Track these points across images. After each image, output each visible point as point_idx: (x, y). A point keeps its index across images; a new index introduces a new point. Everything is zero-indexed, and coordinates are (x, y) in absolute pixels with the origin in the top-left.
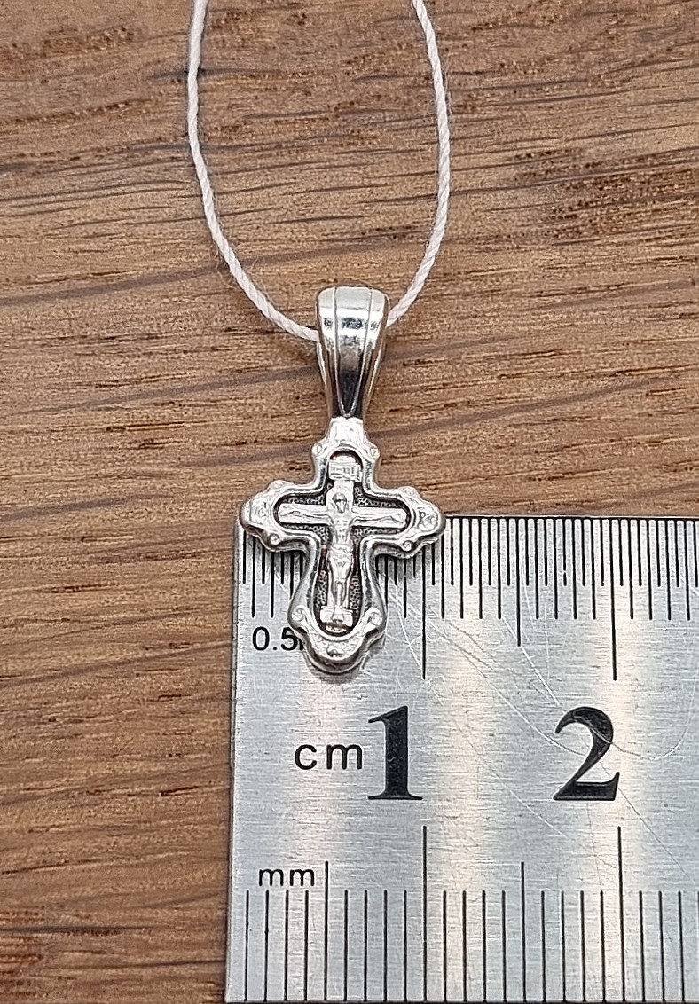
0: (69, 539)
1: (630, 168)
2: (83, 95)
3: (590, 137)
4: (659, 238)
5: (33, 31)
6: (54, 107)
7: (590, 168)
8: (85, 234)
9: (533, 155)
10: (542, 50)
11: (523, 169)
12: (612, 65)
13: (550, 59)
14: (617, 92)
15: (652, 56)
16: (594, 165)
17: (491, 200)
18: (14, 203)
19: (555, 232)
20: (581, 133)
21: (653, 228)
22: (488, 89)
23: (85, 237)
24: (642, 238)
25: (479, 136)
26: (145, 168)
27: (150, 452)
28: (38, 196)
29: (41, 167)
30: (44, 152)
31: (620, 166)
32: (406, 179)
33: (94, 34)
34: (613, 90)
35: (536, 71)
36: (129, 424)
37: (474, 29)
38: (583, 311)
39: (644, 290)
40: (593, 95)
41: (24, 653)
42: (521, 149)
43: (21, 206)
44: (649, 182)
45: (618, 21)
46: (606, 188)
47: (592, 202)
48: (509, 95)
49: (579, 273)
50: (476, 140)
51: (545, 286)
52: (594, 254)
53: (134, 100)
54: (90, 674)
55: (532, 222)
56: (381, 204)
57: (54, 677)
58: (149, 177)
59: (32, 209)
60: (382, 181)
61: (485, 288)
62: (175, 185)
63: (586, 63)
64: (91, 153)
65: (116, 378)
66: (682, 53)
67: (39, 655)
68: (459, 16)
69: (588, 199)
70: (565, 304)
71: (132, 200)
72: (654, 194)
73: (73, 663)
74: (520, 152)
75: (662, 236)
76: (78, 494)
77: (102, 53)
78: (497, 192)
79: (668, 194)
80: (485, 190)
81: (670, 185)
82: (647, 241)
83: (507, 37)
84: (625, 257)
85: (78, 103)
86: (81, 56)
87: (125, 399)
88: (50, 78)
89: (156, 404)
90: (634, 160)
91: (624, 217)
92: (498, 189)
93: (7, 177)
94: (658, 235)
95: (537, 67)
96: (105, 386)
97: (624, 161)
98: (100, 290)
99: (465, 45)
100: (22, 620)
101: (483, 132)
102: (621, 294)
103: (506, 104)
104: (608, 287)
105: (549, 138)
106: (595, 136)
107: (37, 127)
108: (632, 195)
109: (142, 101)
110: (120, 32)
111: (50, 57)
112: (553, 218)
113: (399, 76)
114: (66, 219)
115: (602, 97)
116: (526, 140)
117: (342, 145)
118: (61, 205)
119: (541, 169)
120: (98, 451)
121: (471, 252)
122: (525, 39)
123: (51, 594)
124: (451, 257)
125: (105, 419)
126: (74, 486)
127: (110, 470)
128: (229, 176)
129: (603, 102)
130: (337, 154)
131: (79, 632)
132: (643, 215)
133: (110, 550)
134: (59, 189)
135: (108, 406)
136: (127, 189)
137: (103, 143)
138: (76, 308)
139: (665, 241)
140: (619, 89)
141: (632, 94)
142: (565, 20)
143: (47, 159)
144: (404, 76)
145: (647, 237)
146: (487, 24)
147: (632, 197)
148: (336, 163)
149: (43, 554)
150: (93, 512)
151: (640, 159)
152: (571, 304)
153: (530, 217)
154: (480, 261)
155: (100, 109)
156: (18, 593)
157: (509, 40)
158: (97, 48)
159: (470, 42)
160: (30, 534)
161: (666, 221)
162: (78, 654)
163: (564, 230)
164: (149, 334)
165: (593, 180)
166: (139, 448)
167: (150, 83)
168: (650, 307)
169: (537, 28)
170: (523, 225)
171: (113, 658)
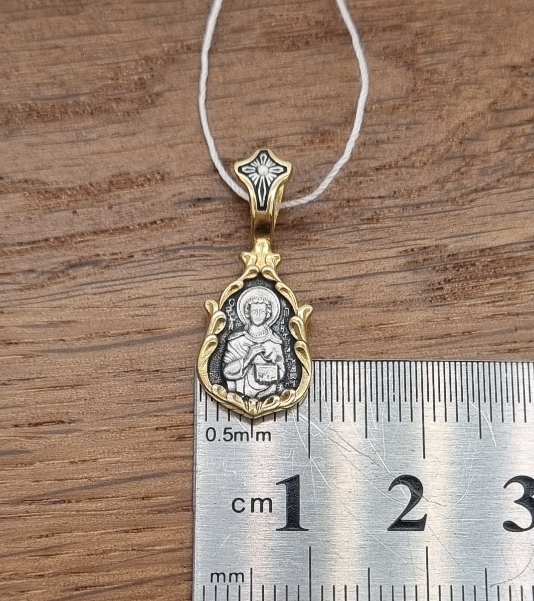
0: (135, 499)
1: (475, 257)
2: (135, 216)
3: (450, 237)
4: (494, 302)
5: (102, 175)
6: (117, 224)
7: (451, 257)
8: (138, 305)
9: (415, 250)
10: (419, 182)
11: (409, 259)
12: (463, 191)
13: (425, 188)
14: (467, 209)
15: (487, 185)
16: (453, 255)
17: (390, 279)
18: (94, 286)
19: (430, 299)
20: (444, 235)
21: (490, 295)
22: (387, 208)
23: (139, 307)
24: (484, 301)
25: (381, 238)
26: (174, 262)
27: (183, 443)
28: (108, 281)
29: (110, 262)
30: (111, 252)
31: (469, 256)
32: (337, 266)
33: (140, 176)
34: (464, 207)
35: (416, 196)
36: (169, 425)
37: (377, 169)
38: (448, 349)
39: (486, 335)
40: (452, 211)
41: (108, 571)
42: (408, 246)
43: (99, 288)
44: (487, 265)
45: (466, 163)
46: (461, 270)
47: (452, 279)
48: (399, 212)
49: (445, 325)
50: (380, 241)
51: (426, 333)
52: (454, 312)
53: (167, 219)
54: (150, 583)
55: (415, 293)
56: (321, 283)
57: (127, 586)
58: (177, 267)
59: (105, 289)
60: (322, 268)
61: (387, 335)
62: (193, 273)
63: (447, 190)
64: (140, 253)
65: (160, 396)
66: (506, 183)
67: (118, 572)
68: (367, 161)
69: (450, 277)
70: (437, 344)
71: (167, 283)
72: (491, 273)
73: (140, 577)
74: (408, 248)
75: (496, 300)
76: (139, 470)
77: (146, 189)
78: (393, 274)
79: (500, 273)
80: (386, 273)
81: (501, 268)
82: (487, 303)
83: (398, 174)
84: (474, 314)
85: (132, 221)
86: (132, 191)
87: (166, 410)
88: (114, 205)
89: (186, 412)
90: (478, 252)
91: (473, 288)
92: (394, 272)
93: (89, 269)
94: (493, 300)
95: (416, 193)
96: (154, 401)
97: (472, 252)
98: (149, 340)
99: (371, 180)
100: (106, 550)
101: (384, 235)
102: (471, 338)
103: (398, 217)
104: (464, 333)
105: (424, 239)
106: (453, 237)
107: (106, 237)
108: (477, 274)
109: (171, 219)
110: (156, 174)
111: (113, 191)
112: (428, 290)
113: (331, 200)
114: (127, 295)
115: (457, 212)
116: (411, 240)
117: (296, 245)
118: (124, 286)
119: (420, 258)
120: (151, 443)
121: (378, 312)
122: (408, 176)
123: (125, 534)
124: (366, 316)
125: (155, 422)
126: (137, 465)
127: (158, 455)
128: (227, 266)
129: (458, 215)
130: (293, 251)
131: (142, 557)
132: (485, 287)
133: (160, 505)
134: (121, 277)
135: (156, 413)
136: (164, 275)
137: (148, 246)
138: (134, 352)
139: (498, 304)
140: (468, 206)
141: (475, 209)
142: (433, 163)
143: (114, 257)
144: (334, 200)
145: (487, 301)
146: (385, 166)
147: (477, 275)
148: (293, 257)
149: (119, 509)
150: (149, 481)
151: (482, 251)
152: (441, 344)
153: (414, 290)
154: (383, 318)
155: (146, 224)
156: (104, 533)
157: (399, 176)
158: (142, 185)
159: (374, 178)
160: (110, 496)
161: (499, 290)
162: (142, 571)
163: (436, 297)
164: (180, 368)
165: (452, 265)
166: (176, 441)
167: (176, 208)
168: (490, 345)
169: (416, 168)
170: (410, 295)
171: (164, 574)
